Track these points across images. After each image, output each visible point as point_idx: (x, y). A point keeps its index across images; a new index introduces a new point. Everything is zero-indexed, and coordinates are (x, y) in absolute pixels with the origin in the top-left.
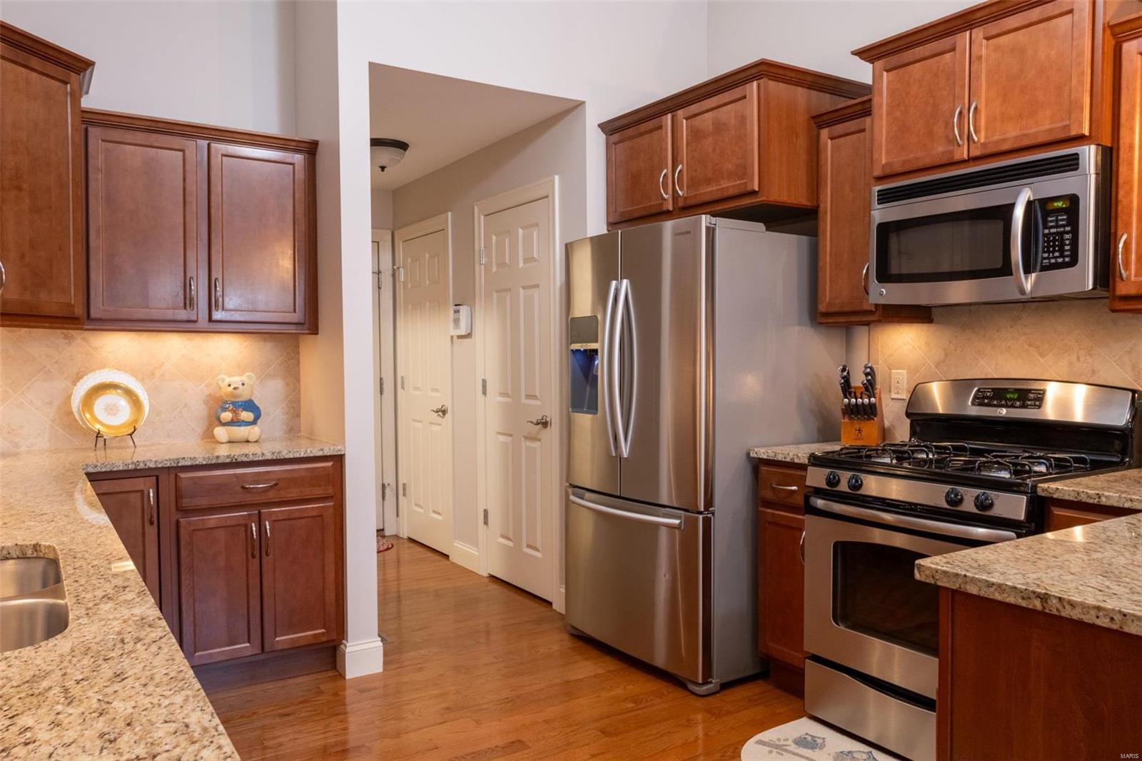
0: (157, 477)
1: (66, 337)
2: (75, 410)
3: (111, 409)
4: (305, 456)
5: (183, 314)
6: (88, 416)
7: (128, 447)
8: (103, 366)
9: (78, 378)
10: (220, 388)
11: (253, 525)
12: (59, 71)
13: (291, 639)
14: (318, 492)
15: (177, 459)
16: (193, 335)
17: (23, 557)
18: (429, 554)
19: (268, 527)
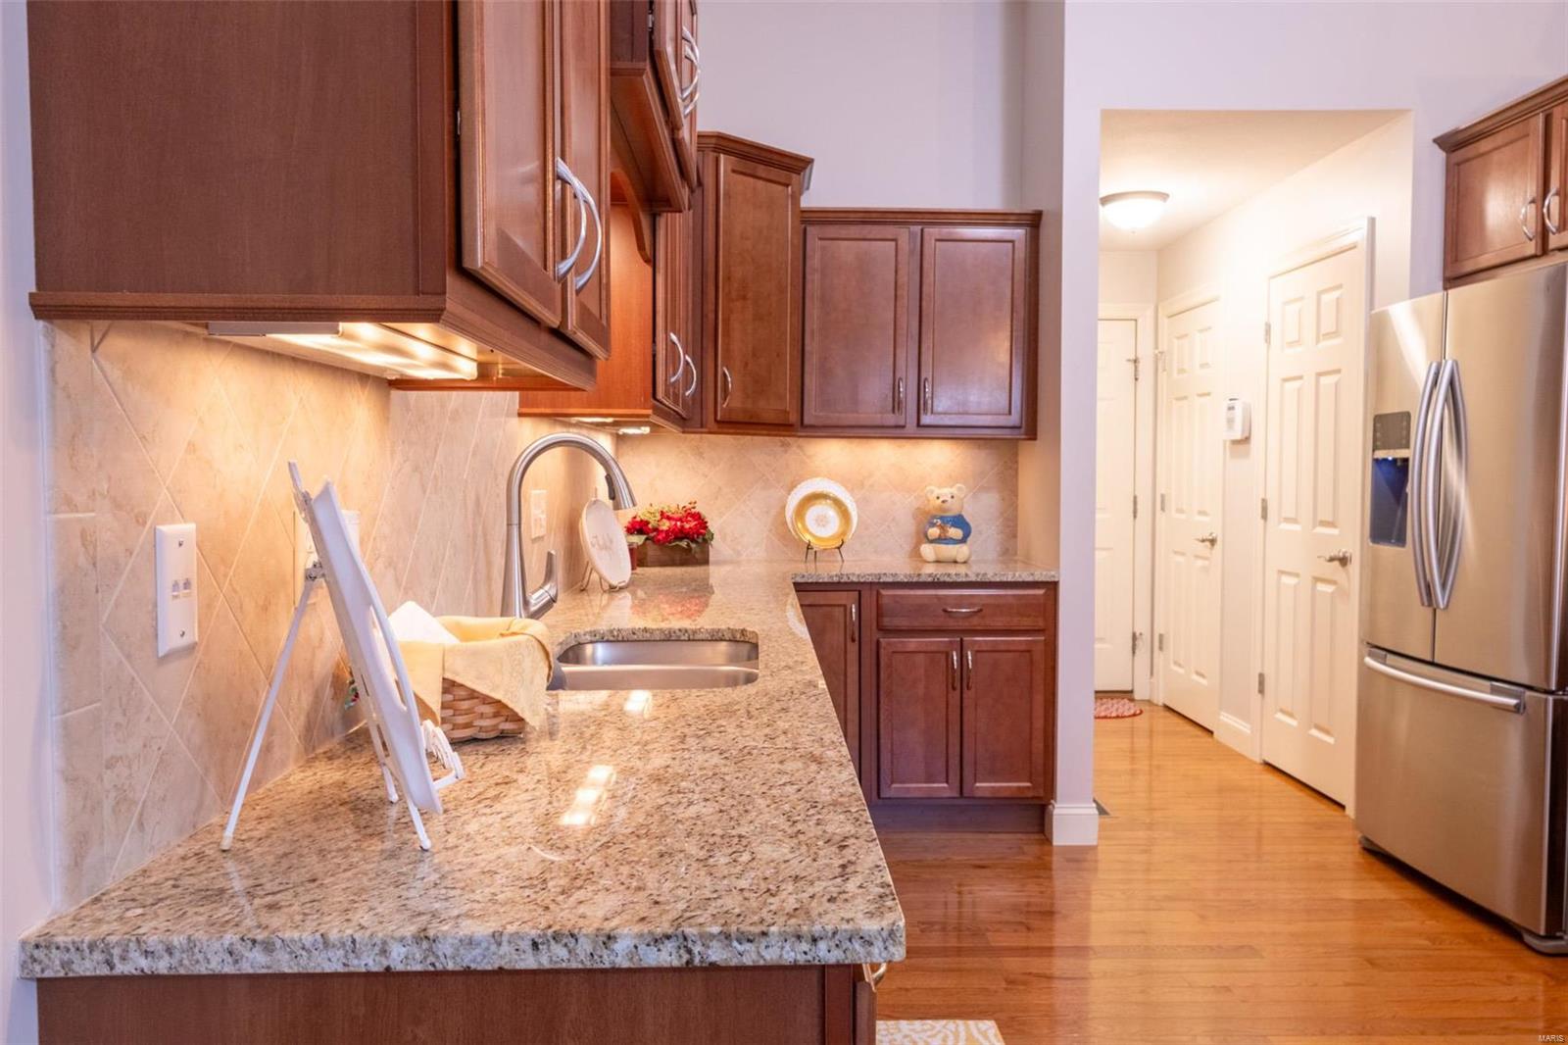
0: (860, 592)
1: (783, 445)
2: (788, 520)
3: (822, 521)
4: (1013, 580)
5: (891, 419)
6: (800, 525)
7: (837, 561)
8: (815, 474)
9: (792, 487)
10: (929, 500)
11: (955, 654)
12: (781, 175)
13: (993, 787)
14: (1026, 623)
15: (879, 574)
16: (903, 442)
17: (733, 640)
18: (1189, 728)
19: (970, 658)
